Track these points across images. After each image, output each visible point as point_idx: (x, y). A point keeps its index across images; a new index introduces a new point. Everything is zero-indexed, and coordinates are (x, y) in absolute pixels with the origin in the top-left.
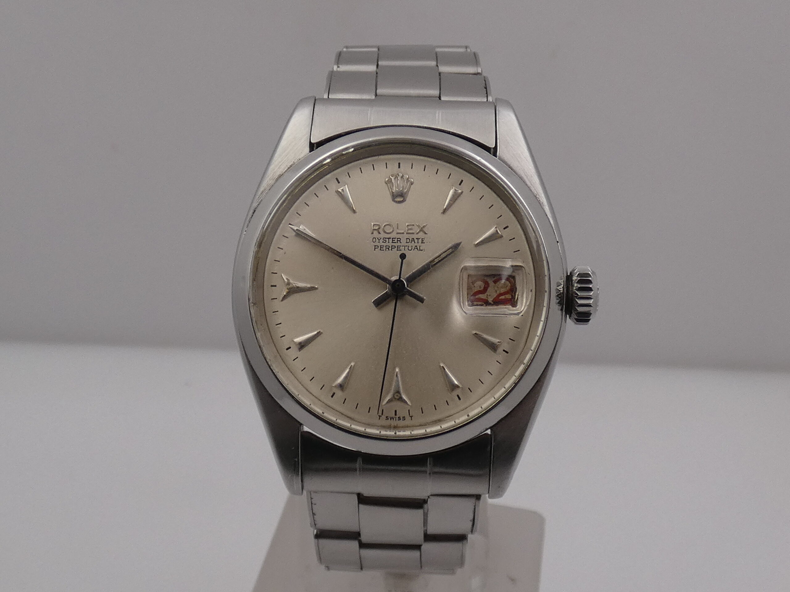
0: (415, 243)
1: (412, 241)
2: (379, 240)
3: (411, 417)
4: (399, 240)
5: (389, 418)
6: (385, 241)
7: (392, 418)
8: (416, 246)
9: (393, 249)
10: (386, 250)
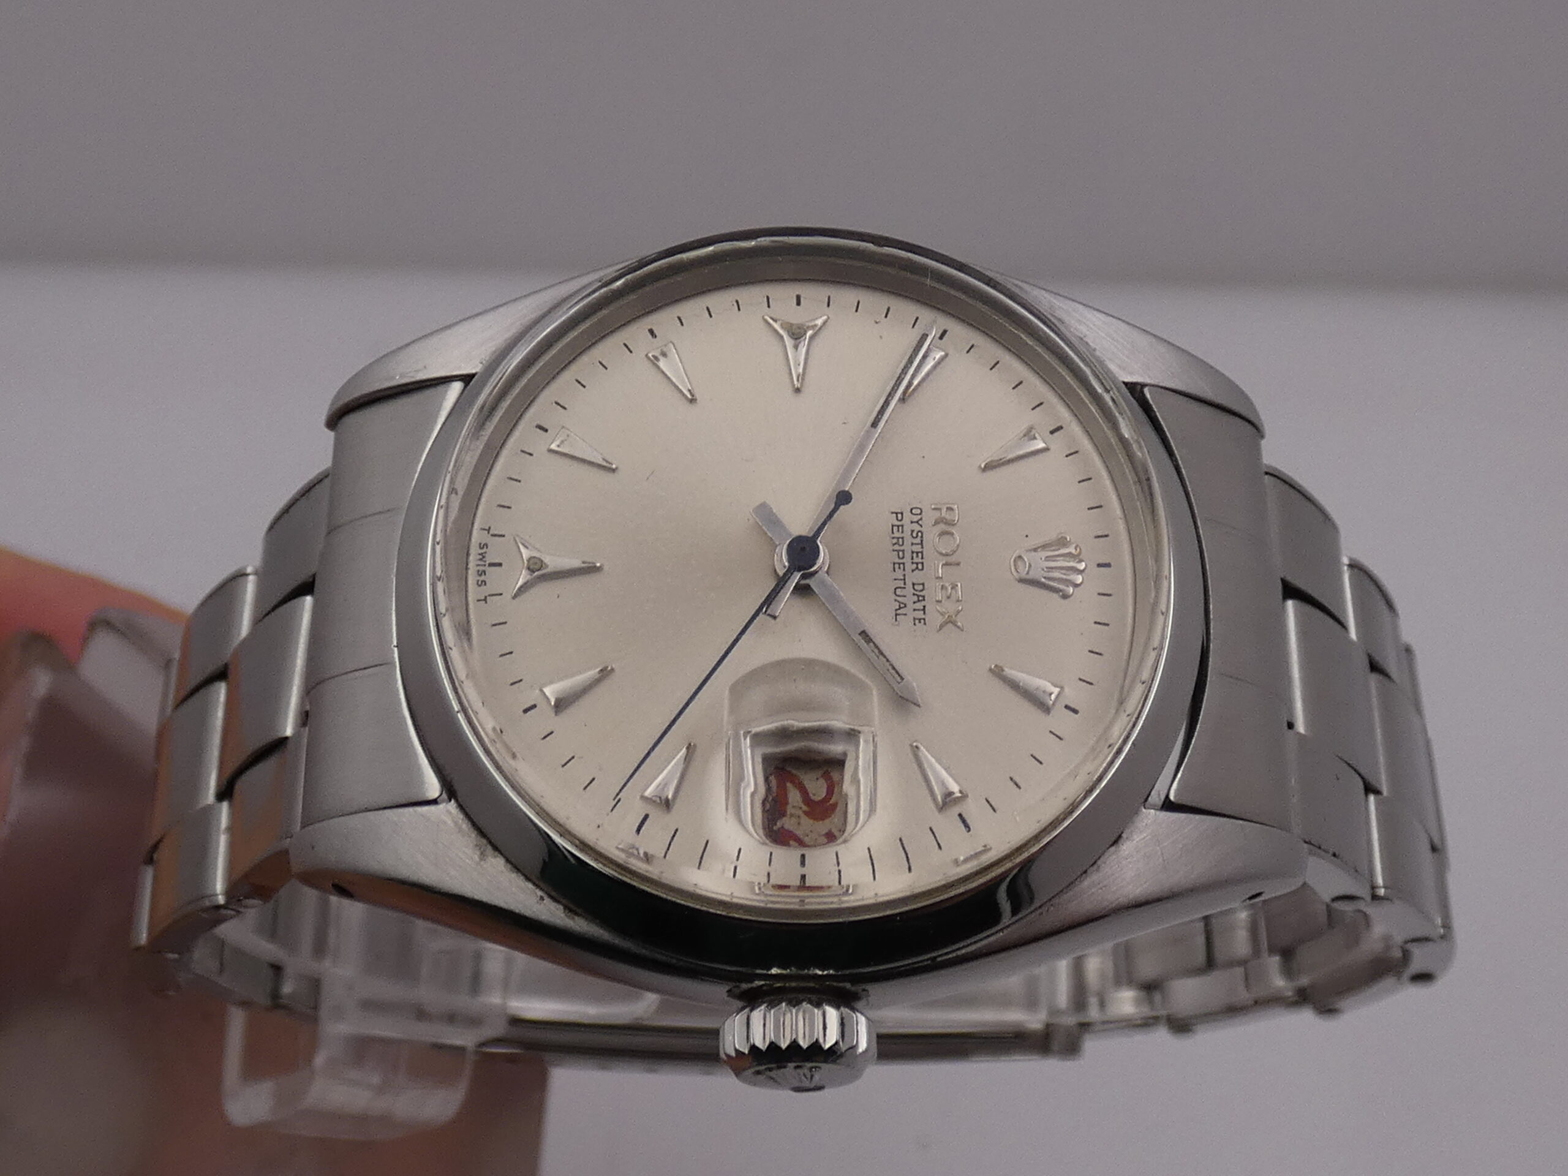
0: (914, 603)
1: (918, 596)
2: (917, 522)
3: (485, 600)
4: (920, 566)
5: (482, 551)
6: (914, 535)
7: (484, 557)
8: (905, 606)
9: (896, 553)
10: (893, 538)
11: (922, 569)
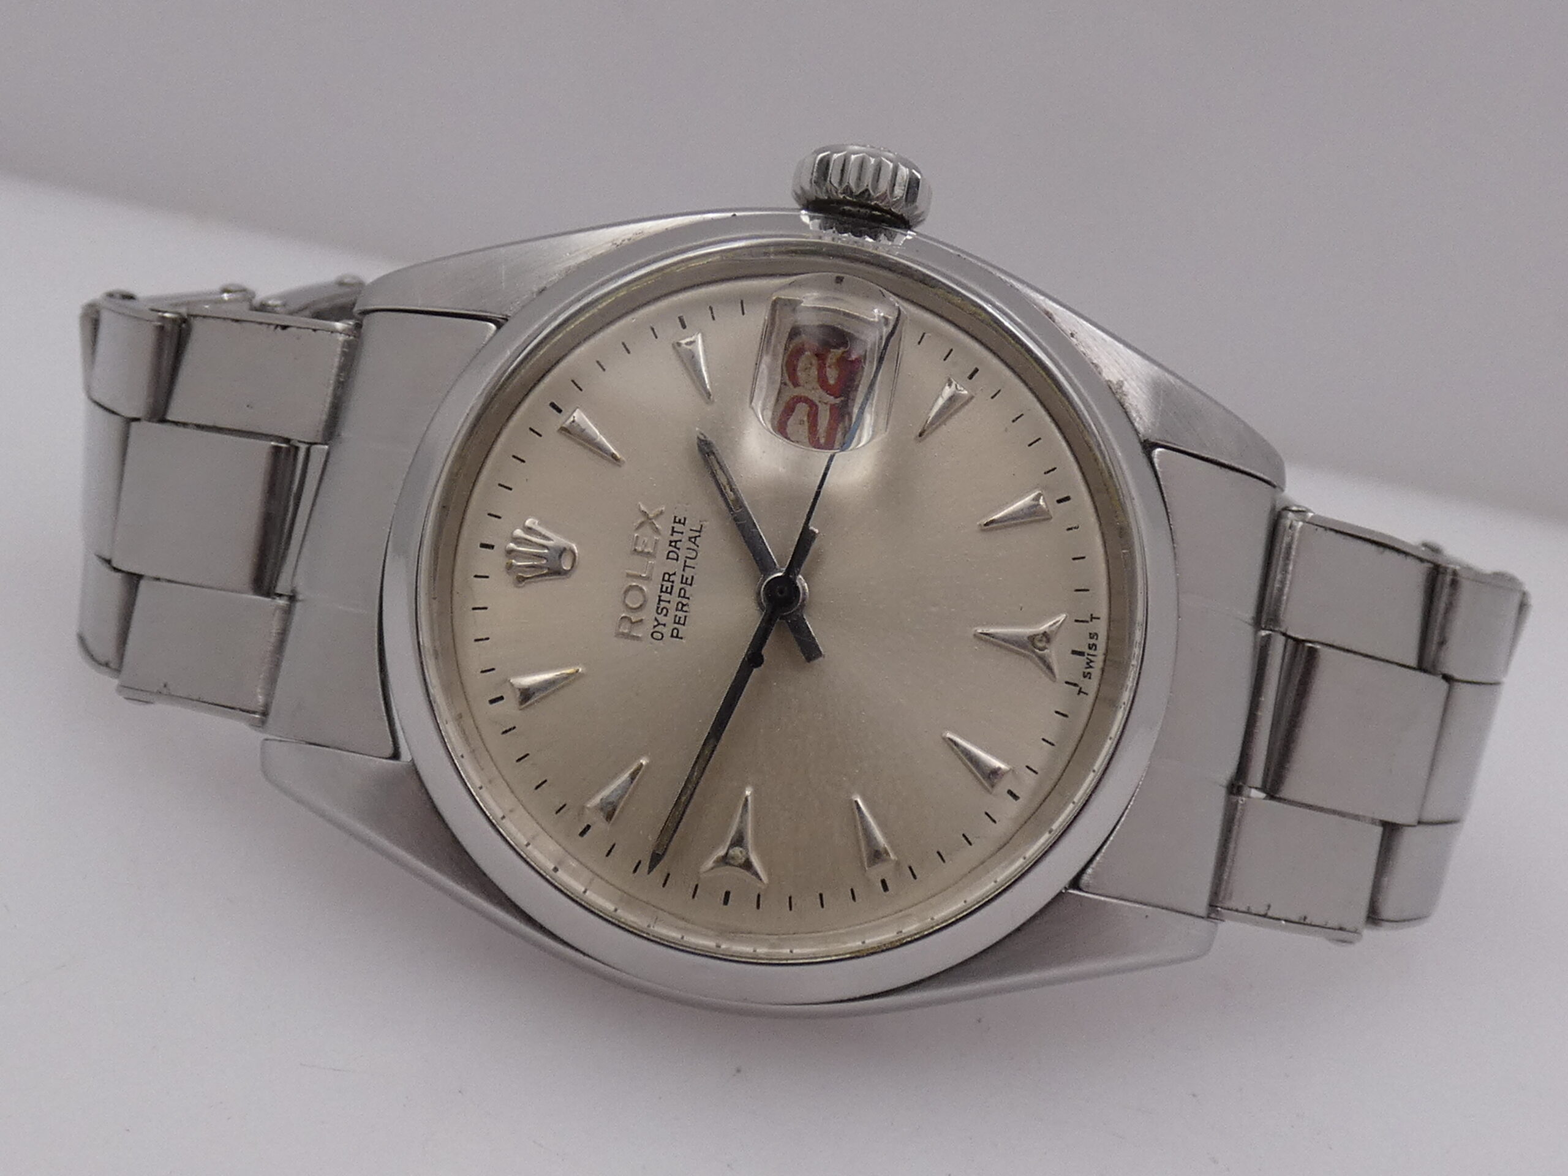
0: (680, 541)
1: (675, 547)
2: (659, 624)
3: (1092, 618)
4: (667, 576)
5: (1088, 670)
6: (665, 611)
7: (1088, 663)
8: (690, 538)
9: (687, 596)
10: (686, 612)
11: (665, 574)
